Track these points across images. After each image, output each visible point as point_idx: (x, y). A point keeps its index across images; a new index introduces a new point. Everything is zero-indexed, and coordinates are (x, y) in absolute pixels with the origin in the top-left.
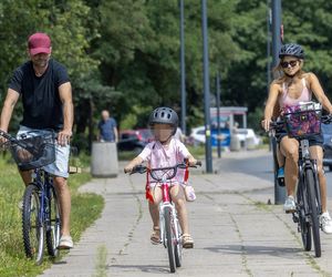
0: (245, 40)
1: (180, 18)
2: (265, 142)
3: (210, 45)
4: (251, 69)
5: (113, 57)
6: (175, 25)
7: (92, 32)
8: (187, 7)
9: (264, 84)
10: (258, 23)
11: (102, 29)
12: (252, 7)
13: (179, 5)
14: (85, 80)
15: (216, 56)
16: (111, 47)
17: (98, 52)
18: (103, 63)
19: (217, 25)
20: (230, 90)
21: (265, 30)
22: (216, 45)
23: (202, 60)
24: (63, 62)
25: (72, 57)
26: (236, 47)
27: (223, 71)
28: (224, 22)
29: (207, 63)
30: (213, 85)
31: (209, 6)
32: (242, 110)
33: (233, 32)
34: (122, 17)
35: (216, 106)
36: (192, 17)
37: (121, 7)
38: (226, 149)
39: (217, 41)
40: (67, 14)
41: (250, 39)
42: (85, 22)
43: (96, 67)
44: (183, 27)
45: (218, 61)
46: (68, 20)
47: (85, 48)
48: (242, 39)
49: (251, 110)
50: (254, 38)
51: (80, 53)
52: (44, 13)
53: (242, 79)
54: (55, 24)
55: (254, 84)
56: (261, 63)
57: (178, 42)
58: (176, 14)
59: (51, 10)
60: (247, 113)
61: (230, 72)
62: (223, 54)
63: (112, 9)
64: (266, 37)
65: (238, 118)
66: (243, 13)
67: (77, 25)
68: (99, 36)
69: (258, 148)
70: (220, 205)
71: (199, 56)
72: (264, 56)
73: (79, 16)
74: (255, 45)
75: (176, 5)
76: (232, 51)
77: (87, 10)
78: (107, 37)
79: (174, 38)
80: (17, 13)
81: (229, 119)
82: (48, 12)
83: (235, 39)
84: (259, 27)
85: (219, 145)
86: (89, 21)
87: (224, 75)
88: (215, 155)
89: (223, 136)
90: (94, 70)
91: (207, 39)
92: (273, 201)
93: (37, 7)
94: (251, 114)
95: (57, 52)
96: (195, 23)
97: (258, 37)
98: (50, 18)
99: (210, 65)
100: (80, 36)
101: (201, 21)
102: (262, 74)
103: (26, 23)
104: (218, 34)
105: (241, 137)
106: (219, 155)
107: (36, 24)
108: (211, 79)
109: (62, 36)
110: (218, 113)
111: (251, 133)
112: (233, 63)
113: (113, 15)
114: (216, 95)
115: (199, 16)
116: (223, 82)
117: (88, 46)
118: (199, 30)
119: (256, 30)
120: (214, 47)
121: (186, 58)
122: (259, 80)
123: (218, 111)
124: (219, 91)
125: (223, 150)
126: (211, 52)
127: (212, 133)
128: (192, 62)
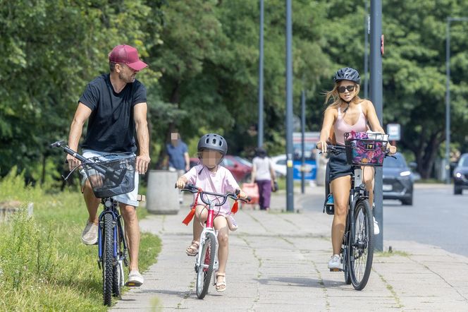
0: (338, 51)
1: (259, 23)
3: (295, 56)
5: (177, 68)
7: (153, 37)
8: (268, 10)
10: (355, 31)
11: (165, 34)
12: (348, 12)
13: (259, 7)
15: (302, 70)
16: (174, 56)
17: (158, 62)
18: (165, 75)
19: (304, 33)
21: (363, 41)
22: (302, 57)
23: (285, 75)
26: (326, 60)
27: (310, 89)
29: (290, 77)
30: (297, 105)
31: (295, 10)
33: (324, 42)
35: (301, 131)
36: (274, 23)
38: (312, 183)
39: (304, 53)
40: (123, 16)
41: (344, 51)
42: (144, 25)
43: (156, 80)
44: (263, 33)
45: (304, 75)
46: (124, 21)
47: (143, 57)
48: (334, 50)
50: (348, 49)
52: (95, 12)
54: (108, 27)
57: (257, 52)
58: (255, 19)
59: (104, 10)
62: (311, 68)
63: (178, 10)
64: (363, 49)
67: (134, 29)
68: (161, 42)
70: (302, 251)
71: (282, 70)
73: (136, 18)
74: (350, 57)
76: (322, 65)
77: (147, 10)
78: (171, 43)
79: (253, 47)
80: (62, 12)
82: (100, 13)
83: (325, 50)
84: (356, 36)
85: (302, 178)
86: (149, 24)
87: (311, 94)
88: (297, 190)
89: (308, 168)
90: (154, 84)
91: (292, 50)
93: (87, 6)
96: (277, 29)
97: (354, 49)
98: (102, 20)
99: (294, 82)
100: (138, 42)
103: (73, 25)
104: (306, 44)
106: (303, 191)
107: (85, 25)
108: (295, 98)
110: (303, 140)
112: (323, 79)
114: (300, 117)
115: (282, 21)
116: (309, 102)
117: (147, 54)
118: (282, 38)
119: (351, 40)
120: (299, 59)
121: (265, 71)
123: (303, 137)
124: (305, 113)
125: (308, 184)
126: (296, 65)
127: (294, 164)
128: (273, 77)
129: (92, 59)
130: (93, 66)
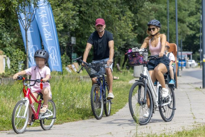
0: (192, 27)
1: (167, 18)
2: (199, 65)
3: (179, 28)
4: (194, 37)
5: (142, 32)
6: (166, 21)
7: (135, 23)
8: (170, 14)
9: (199, 43)
10: (197, 20)
11: (138, 22)
12: (194, 14)
13: (167, 13)
14: (132, 41)
15: (181, 32)
16: (141, 29)
17: (136, 31)
18: (138, 35)
19: (181, 21)
20: (186, 45)
21: (199, 23)
22: (181, 28)
23: (176, 34)
24: (124, 34)
25: (127, 33)
26: (188, 29)
27: (183, 38)
28: (184, 20)
29: (177, 35)
30: (180, 43)
31: (178, 14)
32: (190, 53)
33: (187, 24)
34: (146, 18)
35: (181, 51)
36: (172, 18)
37: (145, 14)
38: (184, 67)
39: (181, 27)
40: (125, 17)
41: (194, 26)
42: (132, 19)
43: (136, 36)
44: (169, 21)
45: (182, 34)
46: (126, 18)
47: (132, 29)
48: (191, 26)
49: (194, 53)
50: (195, 26)
51: (130, 31)
52: (117, 16)
53: (190, 41)
54: (121, 20)
55: (195, 43)
56: (197, 35)
57: (167, 27)
58: (166, 17)
59: (119, 15)
60: (192, 54)
61: (186, 39)
62: (183, 32)
63: (142, 15)
64: (200, 26)
65: (189, 56)
66: (191, 16)
67: (129, 21)
68: (137, 25)
69: (196, 67)
70: (182, 88)
71: (174, 33)
72: (199, 32)
73: (129, 17)
74: (196, 28)
75: (166, 14)
76: (187, 31)
77: (133, 15)
78: (140, 25)
79: (165, 26)
80: (106, 16)
81: (185, 56)
82: (118, 16)
83: (188, 26)
84: (197, 22)
85: (182, 66)
86: (133, 19)
87: (184, 40)
88: (180, 69)
89: (183, 63)
90: (135, 38)
91: (178, 26)
92: (202, 87)
93: (114, 14)
94: (194, 55)
95: (121, 31)
96: (173, 20)
97: (197, 26)
98: (119, 18)
99: (178, 36)
100: (130, 25)
101: (175, 19)
102: (198, 40)
103: (110, 20)
104: (182, 24)
105: (190, 63)
106: (182, 70)
107: (114, 20)
108: (179, 41)
109: (123, 25)
110: (181, 54)
111: (194, 61)
112: (187, 35)
113: (142, 17)
114: (180, 47)
115: (174, 17)
116: (183, 42)
117: (133, 29)
118: (175, 23)
119: (196, 23)
120: (180, 29)
121: (169, 33)
122: (197, 41)
123: (181, 53)
124: (182, 45)
125: (183, 68)
126: (179, 31)
127: (179, 61)
128: (172, 35)
129: (116, 30)
130: (116, 33)
